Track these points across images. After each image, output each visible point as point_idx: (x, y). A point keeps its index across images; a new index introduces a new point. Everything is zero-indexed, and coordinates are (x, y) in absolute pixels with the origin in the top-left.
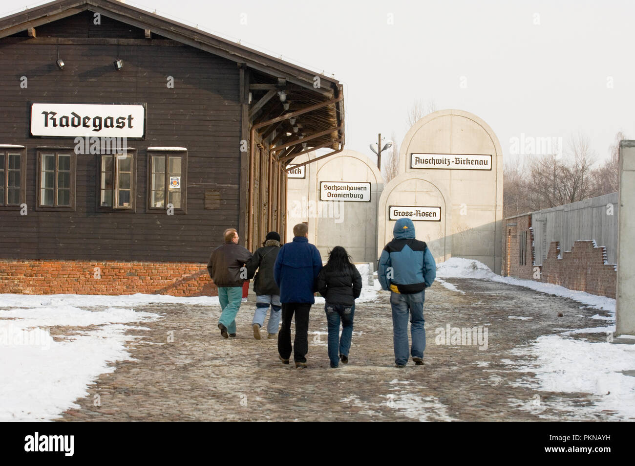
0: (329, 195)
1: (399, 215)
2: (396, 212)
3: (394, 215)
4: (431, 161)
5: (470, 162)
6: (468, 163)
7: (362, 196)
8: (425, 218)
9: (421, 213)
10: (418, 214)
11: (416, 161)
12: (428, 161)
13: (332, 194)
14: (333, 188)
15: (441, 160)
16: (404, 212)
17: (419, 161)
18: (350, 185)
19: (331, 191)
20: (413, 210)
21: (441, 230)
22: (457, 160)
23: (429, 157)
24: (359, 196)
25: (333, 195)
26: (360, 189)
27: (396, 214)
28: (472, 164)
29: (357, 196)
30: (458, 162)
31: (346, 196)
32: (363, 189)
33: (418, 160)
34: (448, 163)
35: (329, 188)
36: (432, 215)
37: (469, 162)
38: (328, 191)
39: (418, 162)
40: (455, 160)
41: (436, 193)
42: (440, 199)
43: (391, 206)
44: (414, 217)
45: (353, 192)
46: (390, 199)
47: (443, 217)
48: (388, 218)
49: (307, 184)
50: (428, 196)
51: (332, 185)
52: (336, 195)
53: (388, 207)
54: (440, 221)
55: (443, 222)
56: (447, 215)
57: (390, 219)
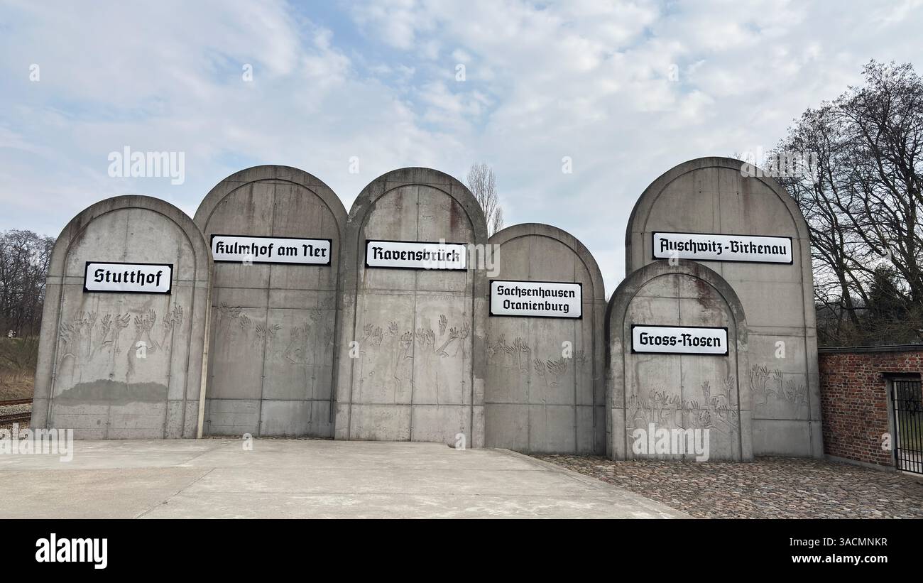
0: (507, 304)
1: (651, 344)
2: (643, 336)
3: (641, 343)
4: (688, 246)
5: (757, 248)
6: (753, 251)
7: (567, 308)
8: (700, 349)
9: (692, 338)
10: (687, 342)
11: (662, 245)
12: (684, 245)
13: (513, 304)
14: (514, 292)
15: (706, 244)
16: (660, 338)
17: (667, 245)
18: (545, 287)
19: (510, 297)
20: (677, 333)
21: (729, 373)
22: (735, 244)
23: (685, 238)
24: (562, 308)
25: (515, 306)
26: (563, 294)
27: (644, 341)
28: (759, 252)
29: (558, 307)
30: (735, 249)
31: (537, 307)
32: (568, 295)
33: (665, 243)
34: (718, 251)
35: (507, 292)
36: (712, 343)
37: (755, 249)
38: (504, 297)
39: (665, 248)
40: (730, 245)
41: (716, 301)
42: (723, 313)
43: (633, 326)
44: (679, 348)
45: (551, 300)
46: (630, 312)
47: (732, 347)
48: (629, 348)
49: (470, 281)
50: (701, 306)
51: (511, 285)
52: (519, 306)
53: (627, 326)
54: (727, 354)
55: (732, 357)
56: (739, 342)
57: (633, 352)
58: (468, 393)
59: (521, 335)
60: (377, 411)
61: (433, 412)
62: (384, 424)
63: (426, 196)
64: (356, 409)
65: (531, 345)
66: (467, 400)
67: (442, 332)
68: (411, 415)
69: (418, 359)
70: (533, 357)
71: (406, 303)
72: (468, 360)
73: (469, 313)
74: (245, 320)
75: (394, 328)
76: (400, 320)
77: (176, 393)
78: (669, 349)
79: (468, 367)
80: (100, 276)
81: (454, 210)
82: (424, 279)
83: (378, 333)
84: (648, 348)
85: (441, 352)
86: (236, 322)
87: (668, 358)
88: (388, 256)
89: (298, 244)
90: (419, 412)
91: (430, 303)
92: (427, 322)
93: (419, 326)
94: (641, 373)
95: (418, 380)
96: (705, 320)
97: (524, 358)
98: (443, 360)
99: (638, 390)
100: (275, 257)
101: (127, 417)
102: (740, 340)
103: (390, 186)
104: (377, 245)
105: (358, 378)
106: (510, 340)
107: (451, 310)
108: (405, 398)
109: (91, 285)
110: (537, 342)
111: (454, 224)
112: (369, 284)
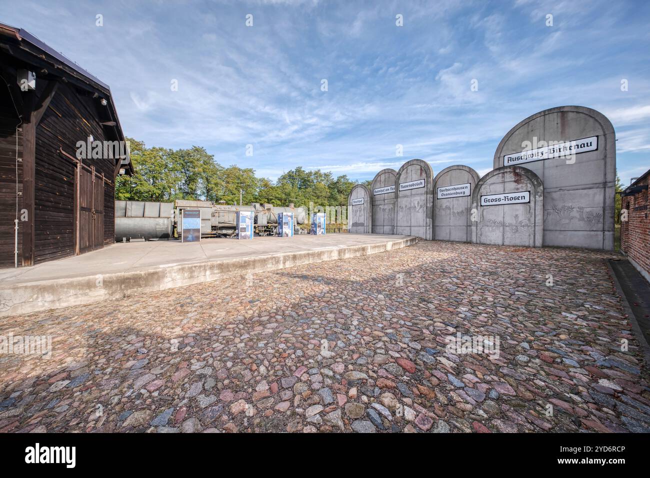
0: (443, 195)
1: (489, 202)
2: (486, 199)
4: (523, 157)
7: (464, 193)
8: (514, 201)
9: (509, 198)
10: (507, 199)
11: (508, 160)
12: (520, 158)
13: (445, 194)
16: (493, 199)
17: (511, 160)
18: (456, 187)
20: (502, 196)
23: (521, 154)
26: (462, 188)
27: (486, 201)
29: (461, 193)
30: (552, 152)
31: (453, 194)
32: (465, 188)
33: (510, 159)
34: (541, 155)
35: (443, 191)
36: (520, 198)
40: (549, 151)
41: (525, 180)
42: (529, 185)
43: (481, 196)
44: (503, 202)
45: (458, 191)
46: (481, 191)
47: (532, 198)
48: (480, 205)
49: (426, 190)
50: (516, 184)
51: (444, 188)
52: (447, 195)
53: (479, 197)
54: (529, 202)
55: (532, 204)
56: (537, 196)
57: (481, 206)
58: (425, 223)
59: (448, 204)
60: (403, 228)
61: (416, 228)
62: (404, 231)
63: (413, 168)
64: (398, 227)
65: (451, 207)
66: (425, 225)
67: (418, 206)
68: (411, 229)
69: (412, 214)
70: (452, 211)
71: (409, 199)
72: (425, 213)
73: (425, 201)
74: (380, 208)
75: (406, 206)
76: (407, 204)
77: (365, 225)
78: (498, 203)
79: (425, 216)
80: (354, 202)
81: (421, 169)
82: (414, 192)
83: (402, 208)
84: (488, 204)
85: (418, 212)
86: (379, 208)
87: (497, 206)
88: (404, 187)
89: (389, 188)
90: (412, 228)
91: (415, 198)
92: (414, 204)
93: (412, 205)
94: (484, 213)
95: (412, 220)
96: (518, 189)
97: (448, 212)
98: (418, 214)
99: (483, 219)
100: (385, 192)
101: (359, 229)
102: (538, 195)
103: (405, 167)
104: (402, 185)
105: (398, 219)
106: (444, 207)
107: (421, 200)
108: (409, 225)
109: (353, 204)
110: (453, 206)
111: (421, 174)
112: (400, 195)
